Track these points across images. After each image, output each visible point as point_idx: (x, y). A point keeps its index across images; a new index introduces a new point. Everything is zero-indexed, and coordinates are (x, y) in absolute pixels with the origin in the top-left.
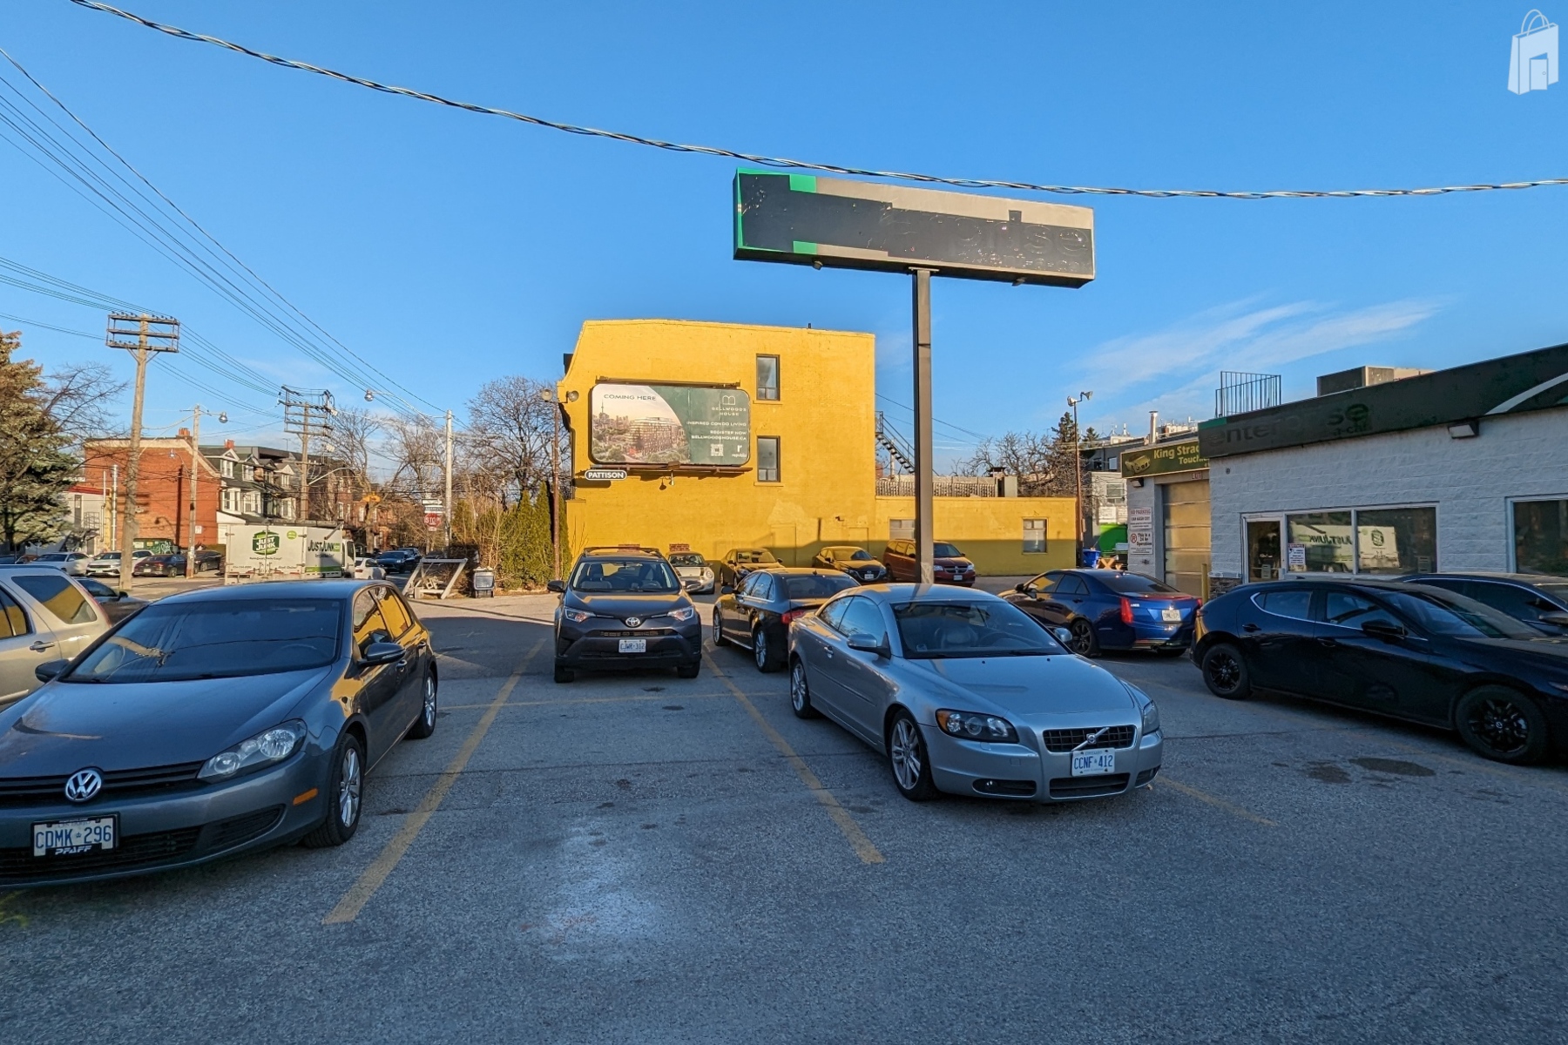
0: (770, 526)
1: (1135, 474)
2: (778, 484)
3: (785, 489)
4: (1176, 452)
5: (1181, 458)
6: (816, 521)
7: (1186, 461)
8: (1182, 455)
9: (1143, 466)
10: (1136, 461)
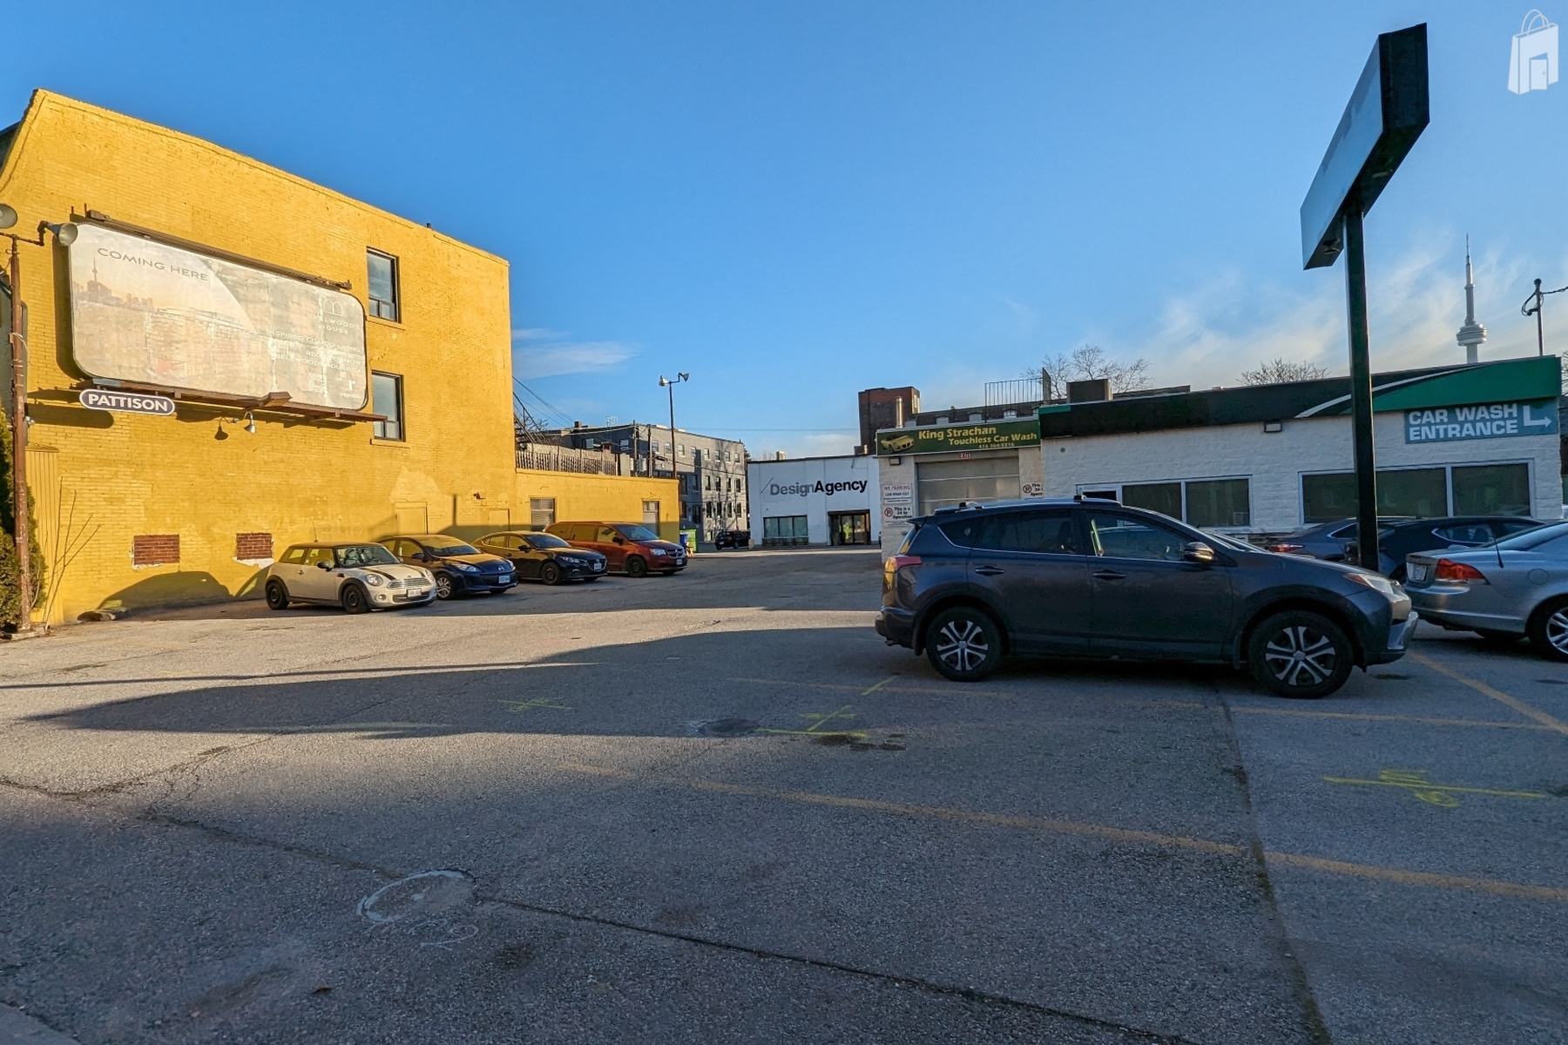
0: (393, 505)
1: (894, 453)
2: (401, 444)
3: (412, 453)
4: (946, 434)
5: (951, 440)
6: (451, 499)
7: (957, 442)
8: (952, 437)
9: (904, 446)
10: (894, 441)
